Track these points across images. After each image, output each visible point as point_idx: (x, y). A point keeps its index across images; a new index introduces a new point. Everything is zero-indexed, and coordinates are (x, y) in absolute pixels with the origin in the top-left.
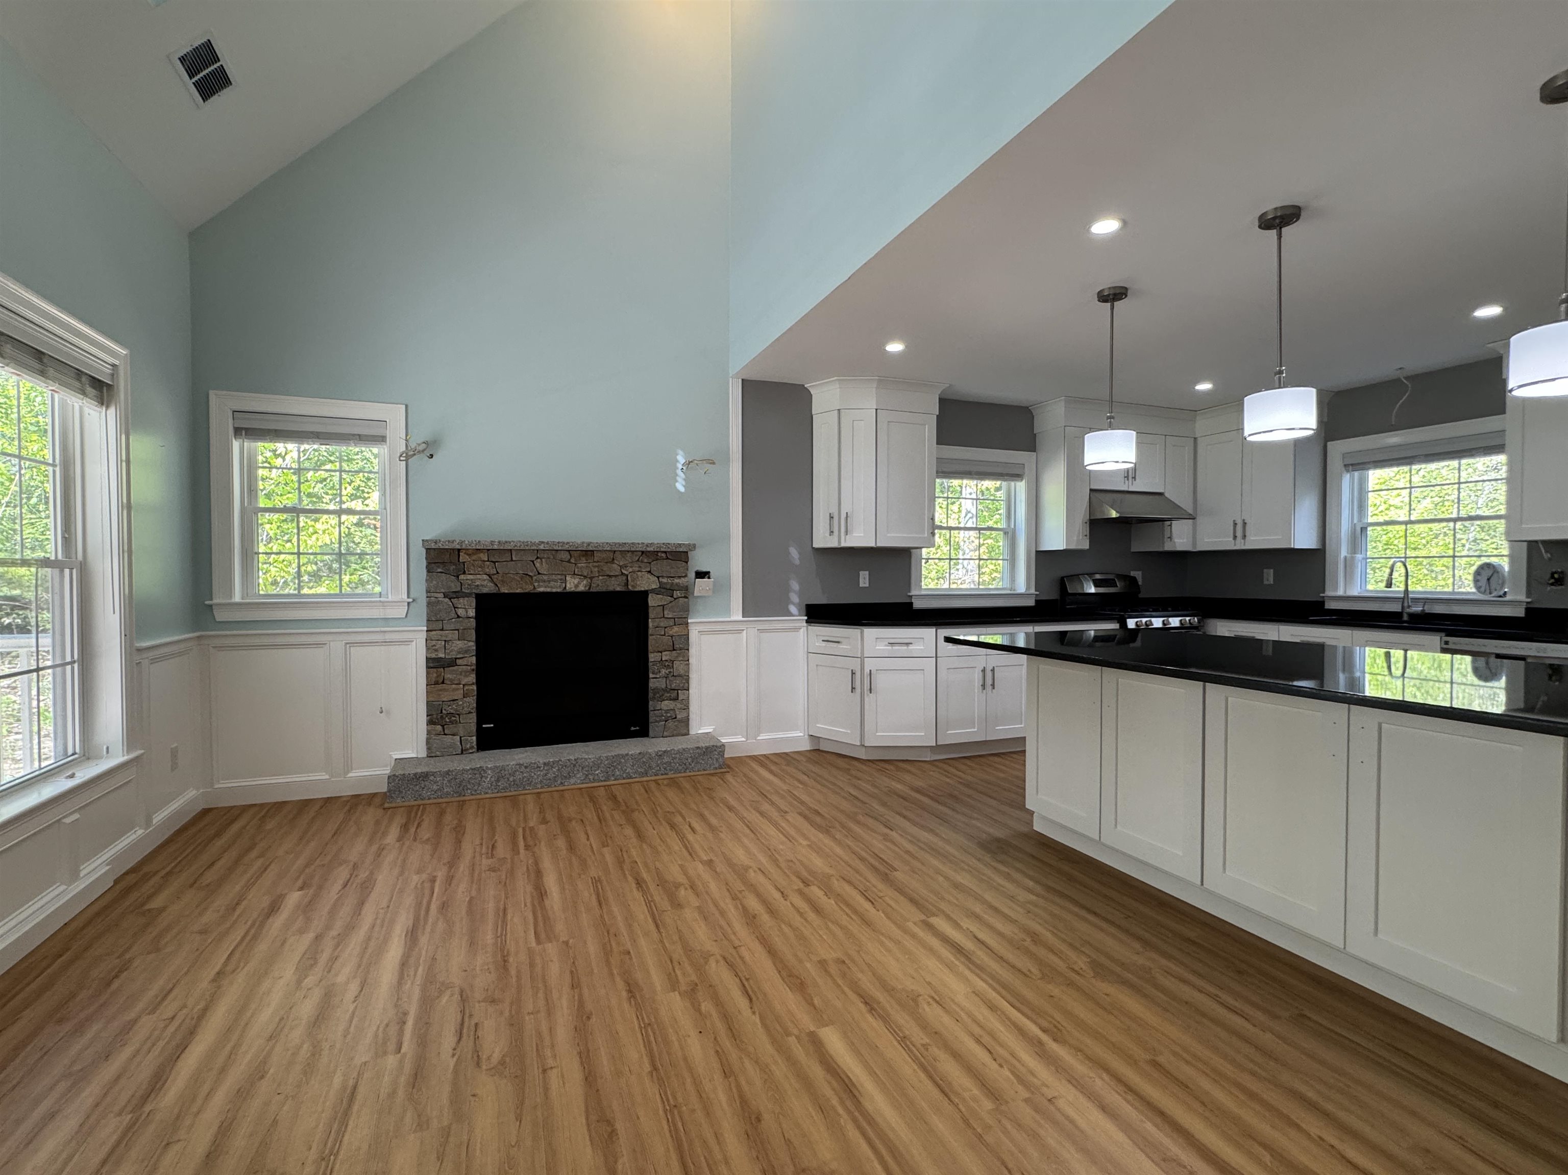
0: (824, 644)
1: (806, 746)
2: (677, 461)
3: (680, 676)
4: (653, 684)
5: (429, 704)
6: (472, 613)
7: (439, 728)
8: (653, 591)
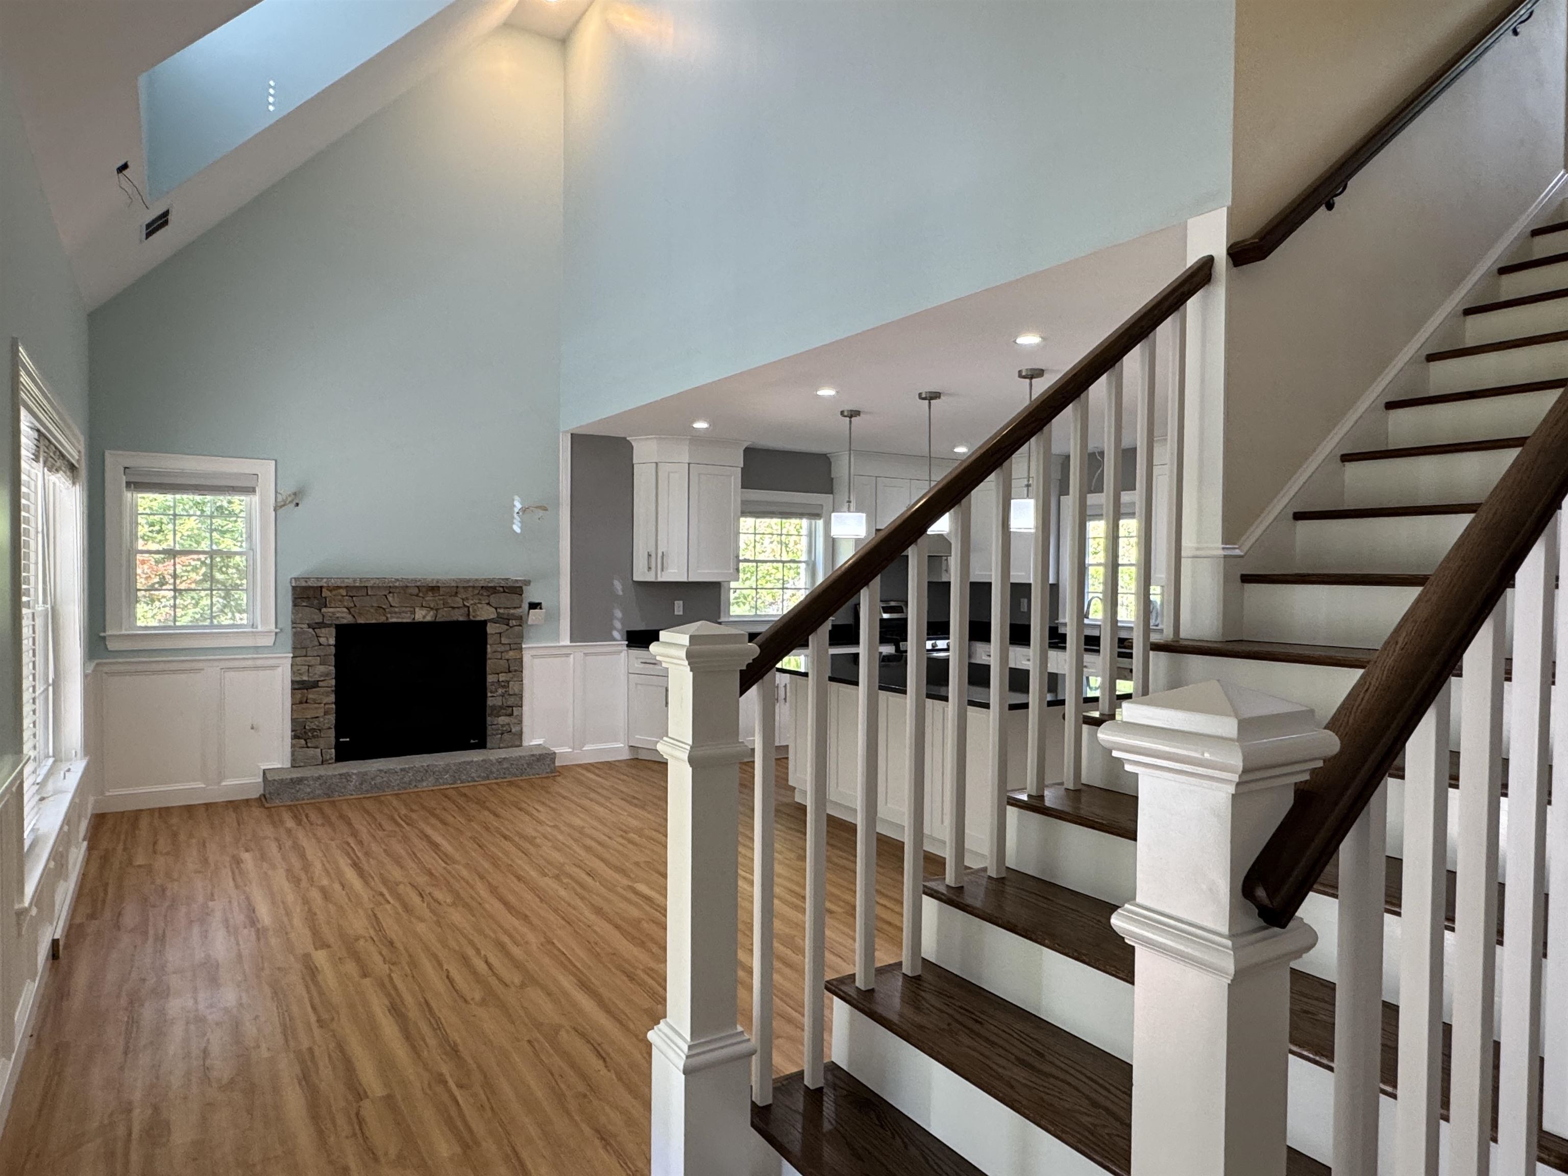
0: (643, 665)
1: (625, 755)
2: (514, 506)
3: (515, 694)
4: (490, 702)
5: (293, 720)
6: (332, 641)
7: (303, 742)
8: (492, 621)
